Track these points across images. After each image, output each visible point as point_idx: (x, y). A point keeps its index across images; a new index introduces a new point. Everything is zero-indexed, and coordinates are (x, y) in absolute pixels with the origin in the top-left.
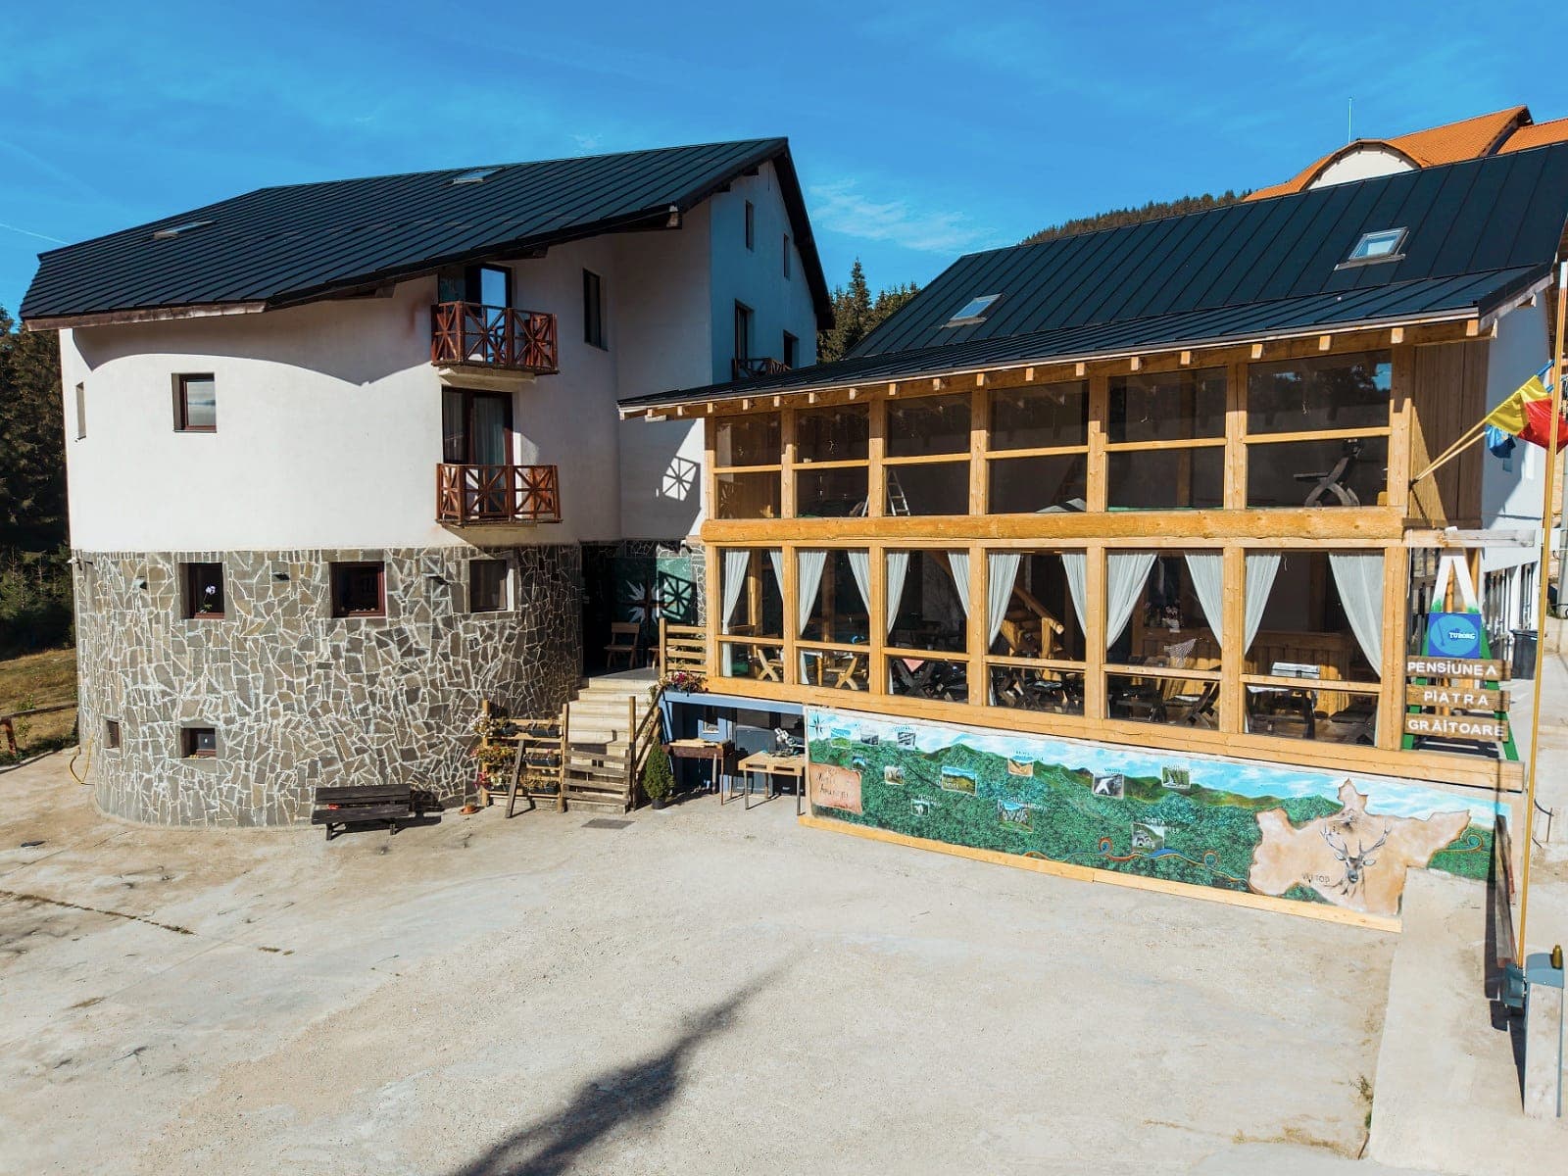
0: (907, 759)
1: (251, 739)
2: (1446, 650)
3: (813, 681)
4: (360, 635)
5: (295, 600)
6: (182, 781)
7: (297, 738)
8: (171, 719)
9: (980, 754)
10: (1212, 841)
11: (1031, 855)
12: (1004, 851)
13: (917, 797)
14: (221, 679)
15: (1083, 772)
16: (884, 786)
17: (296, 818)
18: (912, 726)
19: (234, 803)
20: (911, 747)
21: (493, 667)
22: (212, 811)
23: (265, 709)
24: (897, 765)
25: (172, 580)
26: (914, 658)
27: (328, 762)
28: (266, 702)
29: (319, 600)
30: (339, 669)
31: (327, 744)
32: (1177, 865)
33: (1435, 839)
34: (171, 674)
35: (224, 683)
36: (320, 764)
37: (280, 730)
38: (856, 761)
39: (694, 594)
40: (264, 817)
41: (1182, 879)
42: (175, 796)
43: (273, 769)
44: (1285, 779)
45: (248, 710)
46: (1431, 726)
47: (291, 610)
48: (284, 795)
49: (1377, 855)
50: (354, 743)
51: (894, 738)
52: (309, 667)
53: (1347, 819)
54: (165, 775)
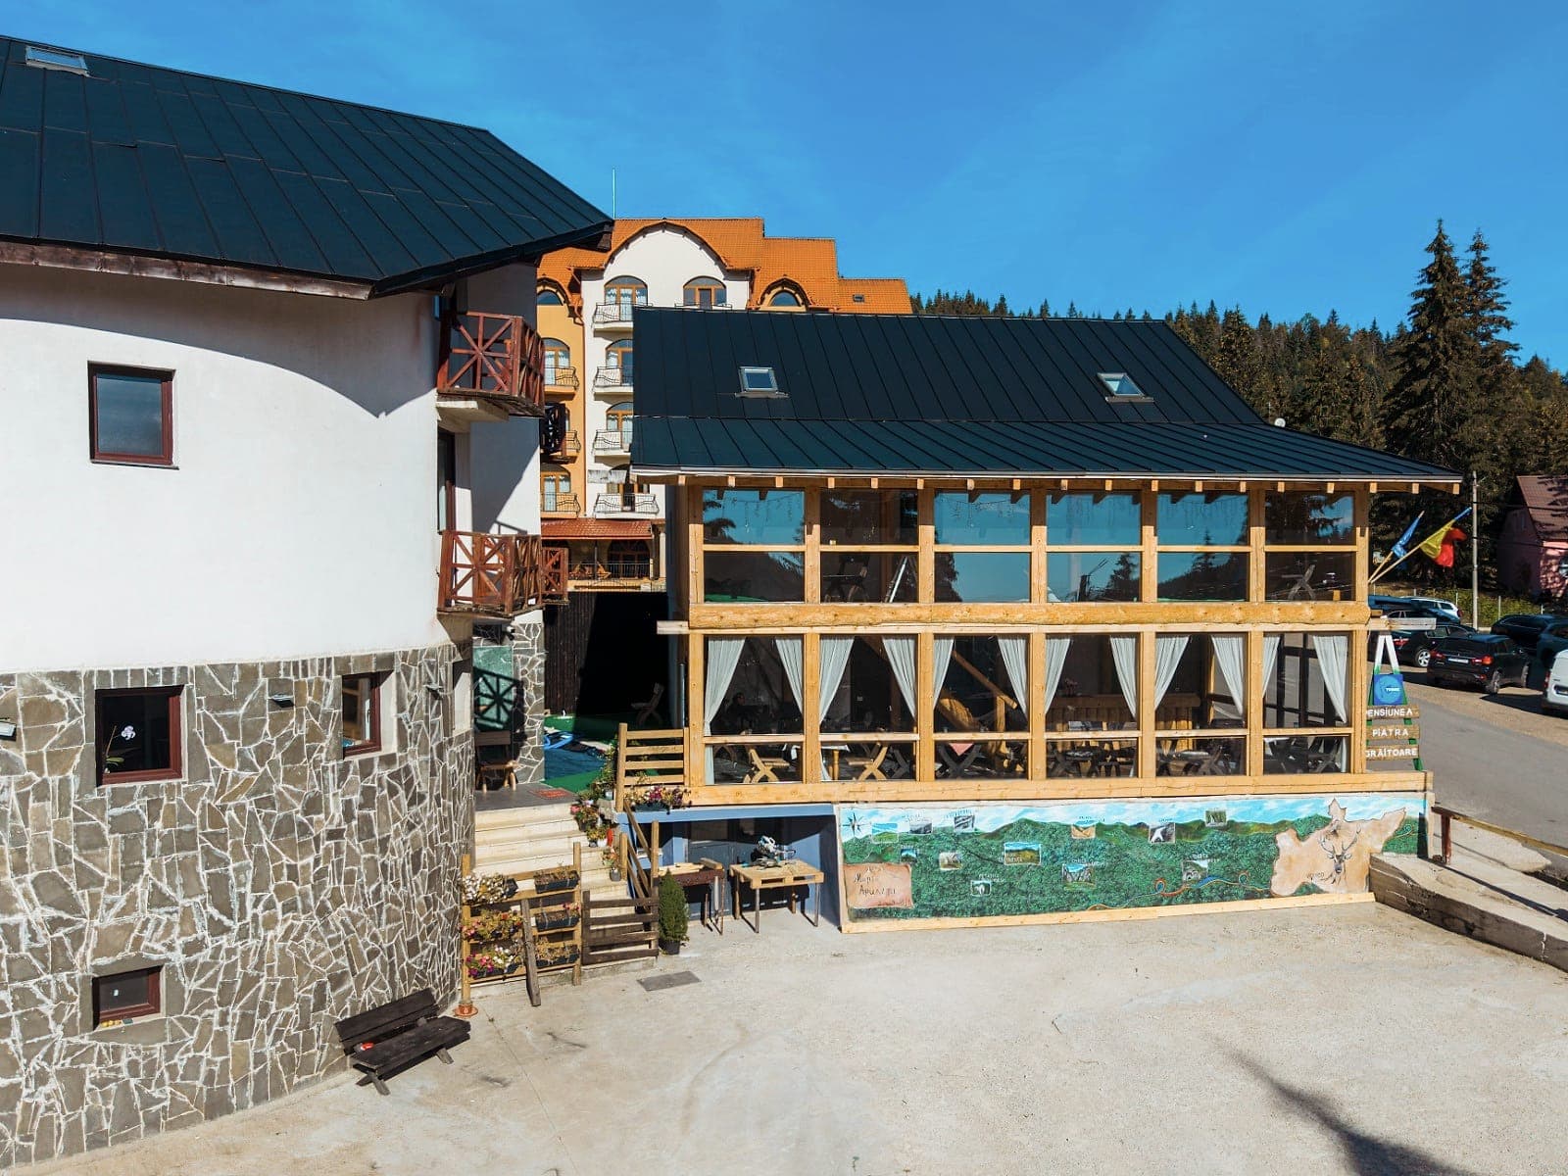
0: (964, 843)
1: (230, 969)
2: (1383, 700)
3: (846, 776)
4: (373, 782)
5: (300, 737)
6: (92, 1070)
7: (301, 953)
8: (71, 967)
9: (1043, 825)
10: (1244, 863)
11: (1094, 909)
12: (1069, 911)
13: (977, 878)
14: (179, 880)
15: (1141, 826)
16: (940, 873)
17: (296, 1080)
18: (970, 808)
19: (199, 1084)
20: (969, 830)
22: (154, 1109)
23: (255, 916)
24: (954, 850)
26: (960, 740)
27: (337, 980)
28: (255, 906)
29: (330, 735)
30: (350, 836)
31: (337, 954)
32: (1218, 889)
33: (1386, 831)
34: (73, 887)
35: (184, 885)
36: (328, 986)
37: (278, 944)
38: (904, 854)
39: (520, 693)
40: (249, 1094)
41: (1222, 899)
42: (75, 1099)
43: (265, 1009)
44: (1293, 806)
45: (227, 922)
46: (1377, 754)
47: (294, 754)
48: (282, 1048)
49: (1352, 850)
50: (366, 945)
51: (950, 823)
52: (317, 839)
53: (1334, 827)
54: (51, 1070)
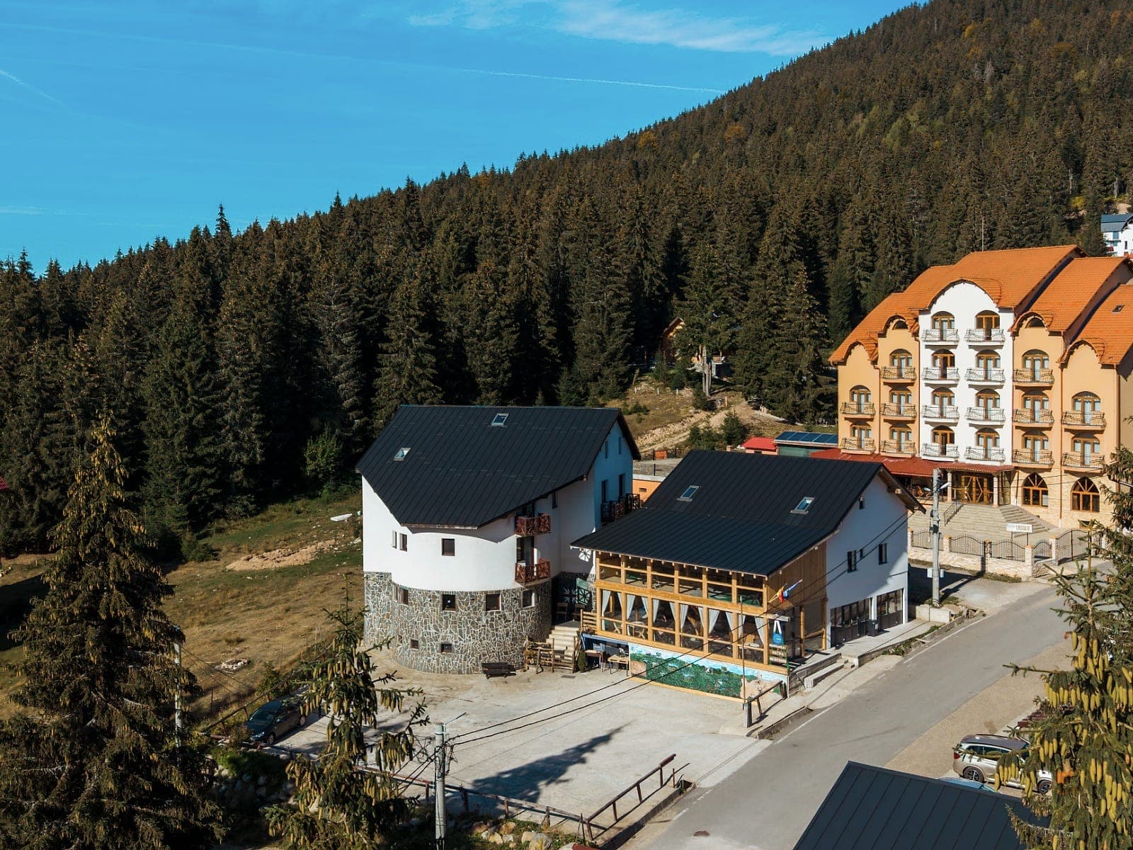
0: (659, 660)
1: (462, 648)
2: (775, 642)
3: (631, 635)
4: (493, 616)
5: (476, 606)
7: (476, 647)
8: (437, 641)
9: (678, 660)
10: (732, 686)
11: (691, 689)
12: (684, 687)
13: (661, 672)
14: (454, 629)
15: (703, 667)
16: (652, 668)
17: (475, 672)
18: (660, 651)
19: (457, 667)
20: (660, 657)
21: (529, 624)
22: (450, 669)
23: (467, 639)
24: (656, 662)
25: (439, 599)
26: (661, 631)
27: (484, 655)
28: (467, 636)
29: (483, 606)
30: (488, 626)
31: (484, 650)
32: (724, 691)
36: (482, 656)
37: (471, 645)
38: (644, 660)
40: (466, 672)
41: (725, 695)
43: (469, 657)
44: (747, 670)
45: (462, 639)
46: (774, 659)
47: (475, 609)
48: (472, 665)
50: (491, 650)
51: (655, 654)
52: (480, 626)
53: (759, 680)
54: (435, 658)
